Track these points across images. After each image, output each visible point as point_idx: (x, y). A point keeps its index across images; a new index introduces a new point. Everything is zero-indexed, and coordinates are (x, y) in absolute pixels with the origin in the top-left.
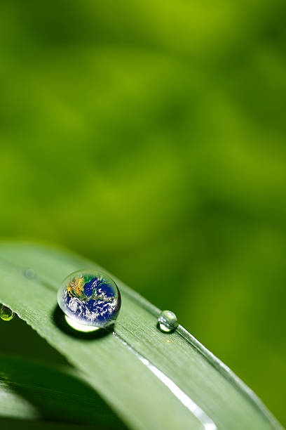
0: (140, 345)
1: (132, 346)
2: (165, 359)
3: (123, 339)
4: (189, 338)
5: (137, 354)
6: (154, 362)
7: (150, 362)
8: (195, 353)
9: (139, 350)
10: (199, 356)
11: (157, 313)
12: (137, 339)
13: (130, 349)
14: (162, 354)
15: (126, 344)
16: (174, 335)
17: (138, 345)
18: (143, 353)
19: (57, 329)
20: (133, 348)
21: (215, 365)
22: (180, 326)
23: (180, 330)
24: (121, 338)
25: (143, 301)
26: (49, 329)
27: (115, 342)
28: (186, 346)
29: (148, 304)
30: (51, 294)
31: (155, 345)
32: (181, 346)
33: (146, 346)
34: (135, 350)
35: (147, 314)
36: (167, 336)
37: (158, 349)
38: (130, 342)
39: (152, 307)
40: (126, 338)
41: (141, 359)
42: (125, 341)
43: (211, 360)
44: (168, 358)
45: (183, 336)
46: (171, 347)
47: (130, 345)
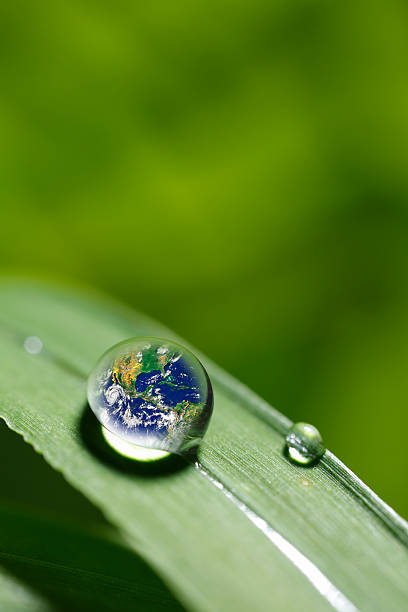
0: (247, 489)
1: (234, 490)
2: (300, 520)
3: (215, 477)
4: (347, 476)
5: (243, 508)
6: (276, 525)
7: (270, 525)
8: (359, 509)
9: (247, 499)
10: (367, 514)
11: (283, 427)
12: (244, 478)
13: (229, 496)
14: (293, 507)
15: (220, 486)
16: (316, 470)
17: (244, 488)
18: (253, 504)
19: (85, 452)
20: (234, 495)
21: (398, 532)
22: (328, 453)
23: (329, 461)
24: (210, 473)
25: (255, 401)
26: (69, 452)
27: (201, 482)
28: (340, 492)
29: (264, 407)
30: (71, 382)
31: (278, 490)
32: (331, 493)
33: (261, 491)
34: (240, 500)
35: (263, 427)
36: (303, 471)
37: (286, 499)
38: (229, 483)
39: (274, 414)
40: (220, 474)
41: (251, 516)
42: (220, 481)
43: (389, 523)
44: (305, 517)
45: (335, 474)
46: (311, 494)
47: (229, 490)
